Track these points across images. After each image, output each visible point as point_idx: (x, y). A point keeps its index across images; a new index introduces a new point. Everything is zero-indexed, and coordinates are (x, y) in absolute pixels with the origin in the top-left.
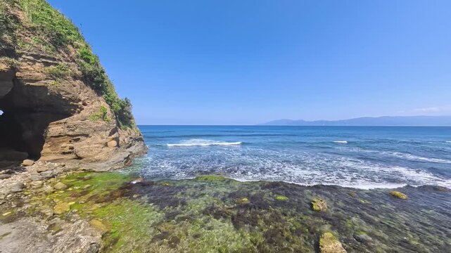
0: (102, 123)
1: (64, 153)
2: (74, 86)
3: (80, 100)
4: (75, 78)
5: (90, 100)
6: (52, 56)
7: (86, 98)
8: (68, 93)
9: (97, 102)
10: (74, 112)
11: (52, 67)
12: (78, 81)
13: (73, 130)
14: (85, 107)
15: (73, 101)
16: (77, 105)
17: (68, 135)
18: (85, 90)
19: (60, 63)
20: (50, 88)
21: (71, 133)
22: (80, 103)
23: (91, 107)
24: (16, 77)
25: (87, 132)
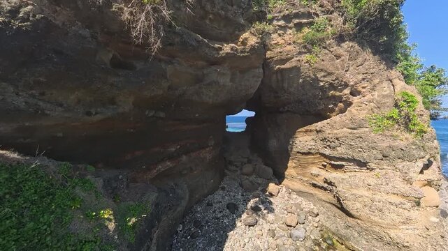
0: (405, 139)
1: (314, 185)
2: (338, 57)
3: (346, 85)
4: (340, 39)
5: (370, 81)
6: (307, 9)
7: (360, 77)
8: (330, 74)
9: (385, 84)
10: (332, 111)
11: (306, 30)
12: (346, 45)
13: (334, 148)
14: (356, 100)
15: (335, 89)
16: (340, 97)
17: (322, 155)
18: (360, 60)
19: (316, 19)
20: (305, 68)
21: (328, 152)
22: (347, 91)
23: (369, 97)
24: (266, 59)
25: (363, 156)
